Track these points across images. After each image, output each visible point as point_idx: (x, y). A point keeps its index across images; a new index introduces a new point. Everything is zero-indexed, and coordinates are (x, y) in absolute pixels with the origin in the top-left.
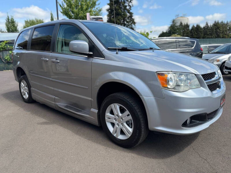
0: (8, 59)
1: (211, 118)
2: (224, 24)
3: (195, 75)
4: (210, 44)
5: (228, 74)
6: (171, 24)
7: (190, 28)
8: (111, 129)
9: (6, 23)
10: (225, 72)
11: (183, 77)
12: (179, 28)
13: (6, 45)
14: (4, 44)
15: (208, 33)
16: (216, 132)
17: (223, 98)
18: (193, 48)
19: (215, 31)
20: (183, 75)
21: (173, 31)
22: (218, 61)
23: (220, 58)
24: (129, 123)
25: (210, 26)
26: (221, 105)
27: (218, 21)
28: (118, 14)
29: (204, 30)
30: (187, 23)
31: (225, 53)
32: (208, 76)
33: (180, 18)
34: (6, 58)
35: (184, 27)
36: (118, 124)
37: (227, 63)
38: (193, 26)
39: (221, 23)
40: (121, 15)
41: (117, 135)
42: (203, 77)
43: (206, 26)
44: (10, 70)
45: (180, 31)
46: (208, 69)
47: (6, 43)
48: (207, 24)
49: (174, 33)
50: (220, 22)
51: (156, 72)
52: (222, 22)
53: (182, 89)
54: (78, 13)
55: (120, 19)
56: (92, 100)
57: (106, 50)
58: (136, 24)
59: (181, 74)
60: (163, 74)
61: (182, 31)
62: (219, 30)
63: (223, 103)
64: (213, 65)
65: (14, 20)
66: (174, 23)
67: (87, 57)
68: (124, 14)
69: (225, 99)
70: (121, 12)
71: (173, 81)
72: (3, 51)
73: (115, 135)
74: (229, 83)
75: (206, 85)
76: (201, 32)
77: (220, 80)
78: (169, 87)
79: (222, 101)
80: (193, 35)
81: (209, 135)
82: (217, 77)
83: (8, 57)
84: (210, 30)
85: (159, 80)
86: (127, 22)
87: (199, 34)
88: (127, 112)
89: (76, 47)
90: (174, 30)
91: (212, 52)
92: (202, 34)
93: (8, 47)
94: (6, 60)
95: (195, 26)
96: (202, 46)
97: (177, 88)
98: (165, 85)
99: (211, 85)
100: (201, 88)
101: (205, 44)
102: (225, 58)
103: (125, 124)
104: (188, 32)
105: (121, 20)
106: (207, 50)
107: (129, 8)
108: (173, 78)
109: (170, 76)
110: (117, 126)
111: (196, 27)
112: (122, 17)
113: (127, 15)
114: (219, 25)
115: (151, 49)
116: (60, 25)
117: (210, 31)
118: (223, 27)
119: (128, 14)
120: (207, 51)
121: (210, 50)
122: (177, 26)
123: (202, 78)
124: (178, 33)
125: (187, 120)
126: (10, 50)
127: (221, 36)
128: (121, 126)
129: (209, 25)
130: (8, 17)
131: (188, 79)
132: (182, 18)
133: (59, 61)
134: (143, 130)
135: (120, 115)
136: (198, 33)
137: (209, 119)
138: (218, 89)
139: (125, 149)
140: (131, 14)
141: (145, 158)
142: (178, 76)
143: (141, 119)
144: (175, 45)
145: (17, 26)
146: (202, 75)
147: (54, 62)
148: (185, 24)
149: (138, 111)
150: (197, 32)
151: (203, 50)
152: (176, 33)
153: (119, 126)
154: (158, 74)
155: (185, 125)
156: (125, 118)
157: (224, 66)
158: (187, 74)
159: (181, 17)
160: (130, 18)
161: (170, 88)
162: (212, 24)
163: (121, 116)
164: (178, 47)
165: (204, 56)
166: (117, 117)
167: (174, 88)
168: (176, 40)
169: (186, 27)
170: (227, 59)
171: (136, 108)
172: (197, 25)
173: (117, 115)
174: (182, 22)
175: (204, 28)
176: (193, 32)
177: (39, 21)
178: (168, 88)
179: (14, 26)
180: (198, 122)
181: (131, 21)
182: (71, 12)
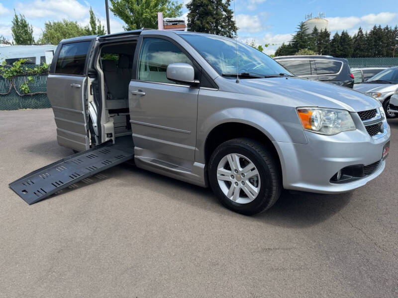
0: (26, 90)
1: (369, 173)
2: (390, 32)
3: (349, 112)
4: (365, 66)
5: (393, 117)
6: (299, 30)
7: (331, 38)
8: (225, 190)
9: (13, 27)
10: (390, 113)
11: (332, 115)
12: (313, 38)
13: (22, 67)
14: (19, 63)
15: (362, 47)
16: (375, 197)
17: (387, 145)
18: (338, 73)
19: (373, 44)
20: (332, 113)
21: (301, 43)
22: (379, 95)
23: (382, 91)
24: (254, 181)
25: (366, 35)
26: (384, 156)
27: (380, 26)
28: (207, 13)
29: (355, 41)
30: (326, 30)
31: (390, 83)
32: (366, 115)
33: (313, 21)
34: (23, 89)
35: (321, 36)
36: (236, 182)
37: (394, 99)
38: (337, 34)
39: (384, 30)
40: (212, 15)
41: (235, 199)
42: (359, 115)
43: (358, 35)
44: (29, 108)
45: (313, 42)
46: (365, 105)
47: (22, 63)
48: (361, 31)
49: (303, 47)
50: (383, 27)
51: (297, 108)
52: (387, 28)
53: (330, 131)
54: (140, 12)
55: (210, 21)
56: (197, 149)
57: (220, 77)
58: (237, 31)
59: (329, 112)
60: (305, 111)
61: (317, 42)
62: (382, 41)
63: (386, 154)
64: (373, 101)
65: (25, 22)
66: (303, 30)
67: (189, 87)
68: (217, 14)
69: (389, 148)
70: (212, 9)
71: (319, 120)
72: (17, 76)
73: (231, 198)
74: (396, 130)
75: (364, 126)
76: (349, 45)
77: (382, 121)
78: (314, 128)
79: (385, 150)
80: (335, 50)
81: (365, 201)
82: (378, 117)
83: (27, 86)
84: (366, 42)
85: (300, 119)
86: (222, 27)
87: (346, 48)
88: (252, 165)
89: (175, 72)
90: (303, 42)
91: (369, 80)
92: (350, 48)
93: (27, 69)
94: (22, 92)
95: (340, 34)
96: (353, 70)
97: (323, 130)
98: (308, 126)
99: (369, 127)
100: (357, 130)
101: (357, 67)
102: (389, 90)
103: (247, 182)
104: (327, 46)
105: (213, 23)
106: (360, 76)
107: (226, 3)
108: (318, 116)
109: (315, 113)
110: (235, 185)
111: (341, 37)
112: (214, 18)
113: (223, 15)
114: (381, 34)
115: (282, 75)
116: (144, 38)
117: (366, 44)
118: (388, 37)
119: (224, 13)
120: (360, 78)
121: (365, 78)
122: (309, 35)
123: (359, 117)
124: (308, 47)
125: (337, 174)
126: (29, 76)
127: (385, 53)
128: (242, 185)
129: (364, 33)
130: (16, 16)
131: (338, 118)
132: (316, 21)
133: (144, 93)
134: (274, 188)
135: (240, 169)
136: (345, 46)
137: (366, 174)
138: (379, 133)
139: (246, 217)
140: (230, 13)
141: (277, 228)
142: (326, 114)
143: (272, 174)
144: (309, 69)
145: (32, 32)
146: (358, 113)
147: (136, 95)
148: (321, 31)
149: (267, 162)
150: (342, 46)
151: (354, 77)
152: (306, 48)
153: (237, 185)
154: (299, 110)
155: (334, 180)
156: (247, 173)
157: (388, 103)
158: (338, 110)
159: (316, 18)
160: (227, 21)
161: (315, 131)
162: (368, 32)
163: (243, 171)
164: (314, 73)
165: (356, 87)
166: (235, 173)
167: (320, 130)
168: (310, 61)
169: (324, 36)
170: (393, 92)
171: (265, 159)
172: (343, 33)
173: (236, 170)
174: (318, 28)
175: (355, 37)
176: (336, 46)
177: (70, 24)
178: (312, 130)
179: (26, 32)
180: (352, 177)
181: (229, 25)
182: (128, 10)
